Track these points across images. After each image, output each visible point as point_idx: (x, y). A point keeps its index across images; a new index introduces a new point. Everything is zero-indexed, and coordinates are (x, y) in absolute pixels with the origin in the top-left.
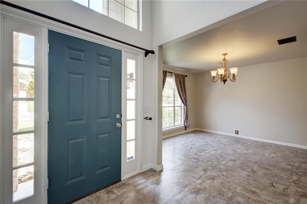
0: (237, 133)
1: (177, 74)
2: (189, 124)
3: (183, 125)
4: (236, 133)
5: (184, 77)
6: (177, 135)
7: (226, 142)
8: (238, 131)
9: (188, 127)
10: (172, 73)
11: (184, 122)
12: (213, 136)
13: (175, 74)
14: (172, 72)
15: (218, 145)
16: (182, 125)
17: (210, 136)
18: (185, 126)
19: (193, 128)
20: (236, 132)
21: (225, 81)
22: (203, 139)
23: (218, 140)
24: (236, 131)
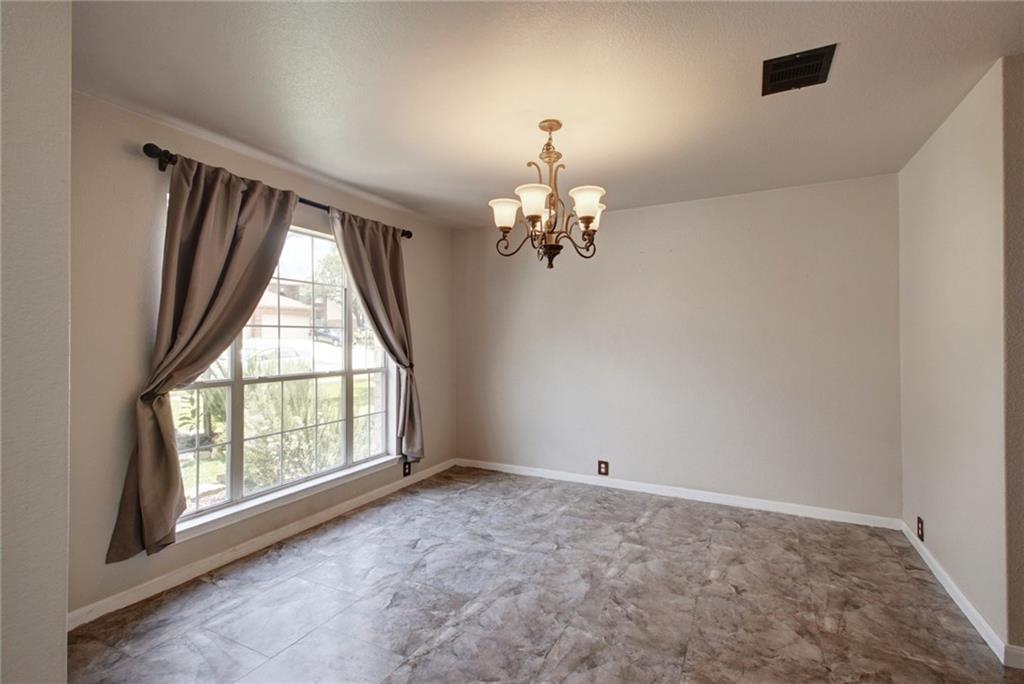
0: (603, 470)
1: (355, 217)
2: (422, 449)
3: (394, 455)
4: (600, 473)
5: (394, 237)
6: (361, 509)
7: (566, 519)
8: (606, 464)
9: (417, 460)
10: (327, 209)
11: (400, 440)
12: (515, 496)
13: (343, 215)
14: (327, 205)
15: (528, 550)
16: (388, 454)
17: (506, 492)
18: (405, 457)
19: (442, 460)
20: (600, 468)
21: (552, 251)
22: (474, 519)
23: (536, 517)
24: (600, 463)
